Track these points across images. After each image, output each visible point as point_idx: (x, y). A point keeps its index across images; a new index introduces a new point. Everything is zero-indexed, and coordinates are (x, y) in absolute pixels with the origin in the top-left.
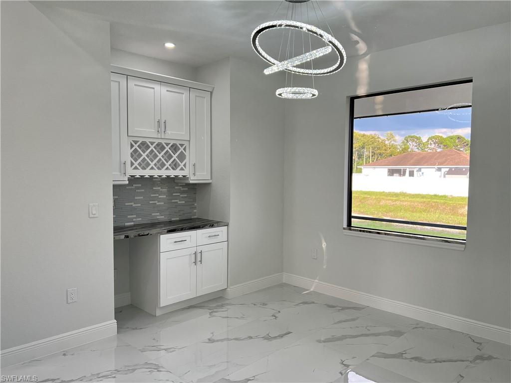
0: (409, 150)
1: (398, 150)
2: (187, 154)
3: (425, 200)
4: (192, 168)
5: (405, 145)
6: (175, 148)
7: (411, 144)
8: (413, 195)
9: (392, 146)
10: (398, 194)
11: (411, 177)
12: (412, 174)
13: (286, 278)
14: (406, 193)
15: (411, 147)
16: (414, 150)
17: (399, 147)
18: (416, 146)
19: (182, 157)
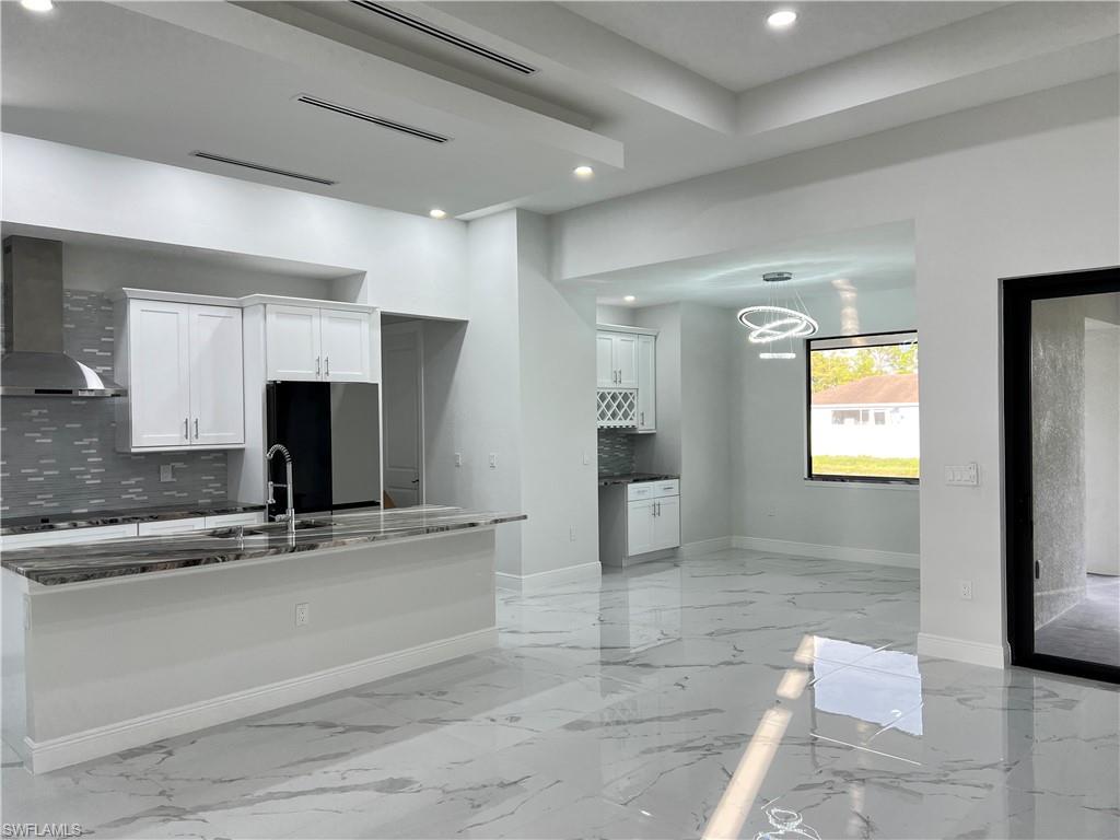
0: (874, 370)
1: (851, 370)
2: (635, 402)
3: (907, 468)
4: (640, 418)
5: (864, 359)
6: (626, 397)
7: (877, 356)
8: (885, 461)
9: (837, 361)
10: (856, 460)
11: (880, 426)
12: (880, 419)
13: (736, 541)
14: (870, 457)
15: (877, 362)
16: (884, 369)
17: (852, 363)
18: (888, 361)
19: (631, 406)
